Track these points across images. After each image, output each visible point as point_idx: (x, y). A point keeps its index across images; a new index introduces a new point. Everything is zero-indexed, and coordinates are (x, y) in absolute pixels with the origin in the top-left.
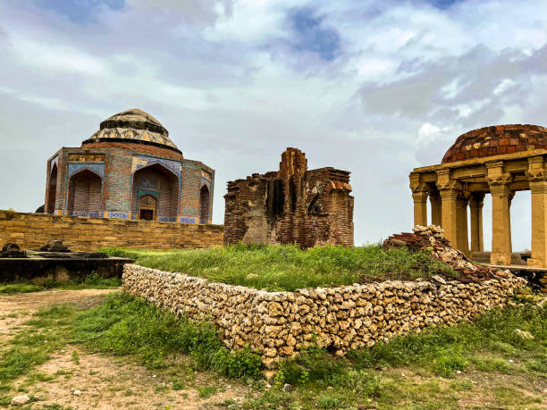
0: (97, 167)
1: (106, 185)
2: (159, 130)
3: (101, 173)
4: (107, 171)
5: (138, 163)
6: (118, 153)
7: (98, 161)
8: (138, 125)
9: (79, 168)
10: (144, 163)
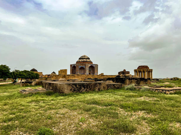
0: (84, 66)
1: (85, 69)
2: (89, 59)
3: (85, 67)
4: (86, 67)
5: (89, 65)
6: (87, 64)
7: (84, 65)
8: (87, 58)
9: (81, 67)
10: (90, 65)
